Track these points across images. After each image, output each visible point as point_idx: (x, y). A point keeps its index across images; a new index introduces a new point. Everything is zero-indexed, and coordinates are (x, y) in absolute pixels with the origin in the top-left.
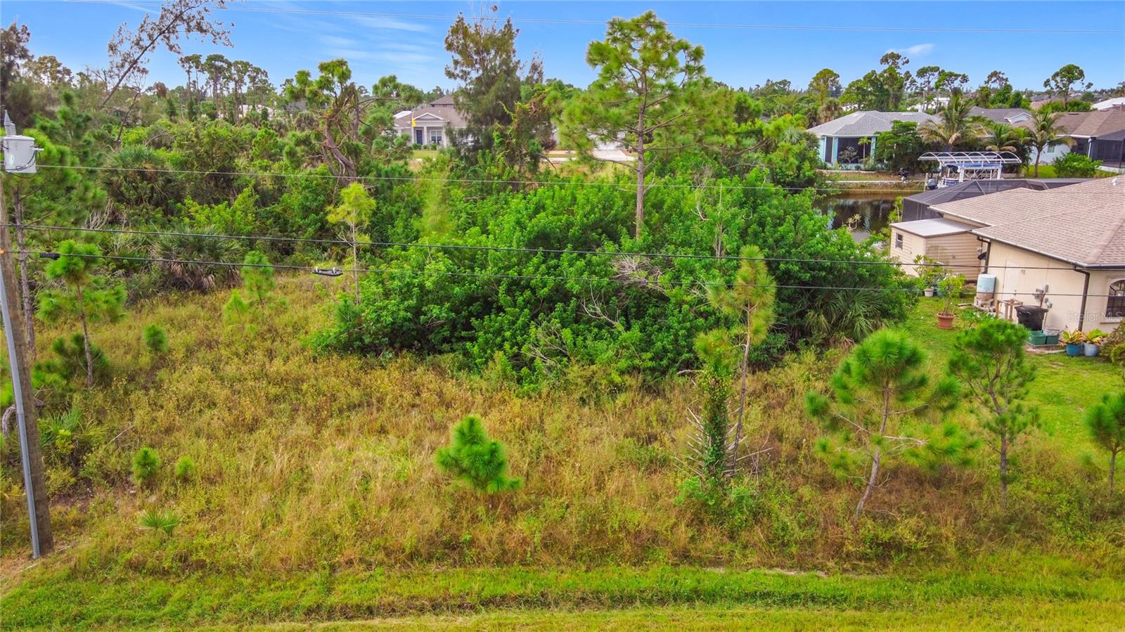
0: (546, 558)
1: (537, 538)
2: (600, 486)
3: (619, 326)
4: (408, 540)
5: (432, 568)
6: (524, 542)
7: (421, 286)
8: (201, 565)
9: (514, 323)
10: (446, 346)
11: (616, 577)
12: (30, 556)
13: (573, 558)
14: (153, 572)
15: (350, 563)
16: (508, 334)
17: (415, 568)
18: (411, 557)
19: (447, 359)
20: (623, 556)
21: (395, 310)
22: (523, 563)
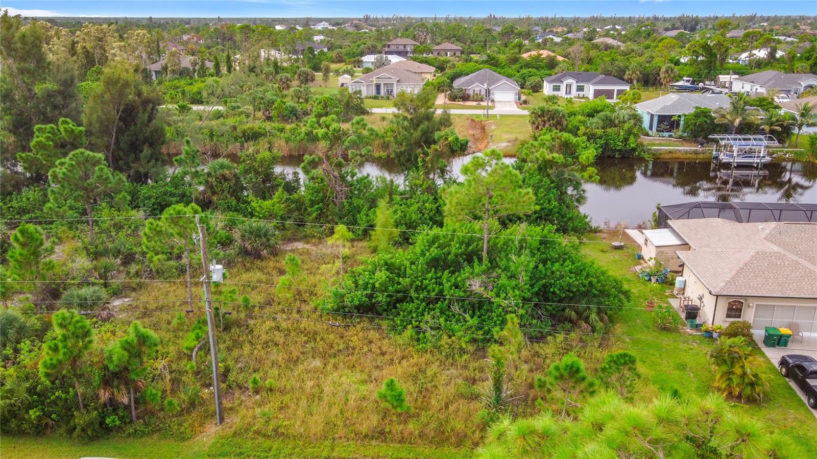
0: (419, 441)
1: (417, 432)
2: (447, 407)
3: (467, 316)
4: (364, 429)
5: (374, 442)
6: (411, 433)
7: (373, 285)
8: (283, 434)
9: (418, 308)
10: (385, 314)
11: (447, 453)
12: (216, 424)
13: (431, 442)
14: (264, 436)
15: (341, 438)
16: (414, 315)
17: (366, 442)
18: (366, 436)
19: (385, 324)
20: (451, 443)
21: (359, 296)
22: (410, 443)
